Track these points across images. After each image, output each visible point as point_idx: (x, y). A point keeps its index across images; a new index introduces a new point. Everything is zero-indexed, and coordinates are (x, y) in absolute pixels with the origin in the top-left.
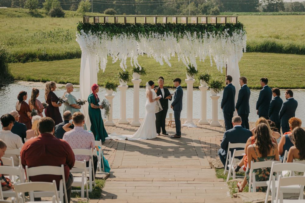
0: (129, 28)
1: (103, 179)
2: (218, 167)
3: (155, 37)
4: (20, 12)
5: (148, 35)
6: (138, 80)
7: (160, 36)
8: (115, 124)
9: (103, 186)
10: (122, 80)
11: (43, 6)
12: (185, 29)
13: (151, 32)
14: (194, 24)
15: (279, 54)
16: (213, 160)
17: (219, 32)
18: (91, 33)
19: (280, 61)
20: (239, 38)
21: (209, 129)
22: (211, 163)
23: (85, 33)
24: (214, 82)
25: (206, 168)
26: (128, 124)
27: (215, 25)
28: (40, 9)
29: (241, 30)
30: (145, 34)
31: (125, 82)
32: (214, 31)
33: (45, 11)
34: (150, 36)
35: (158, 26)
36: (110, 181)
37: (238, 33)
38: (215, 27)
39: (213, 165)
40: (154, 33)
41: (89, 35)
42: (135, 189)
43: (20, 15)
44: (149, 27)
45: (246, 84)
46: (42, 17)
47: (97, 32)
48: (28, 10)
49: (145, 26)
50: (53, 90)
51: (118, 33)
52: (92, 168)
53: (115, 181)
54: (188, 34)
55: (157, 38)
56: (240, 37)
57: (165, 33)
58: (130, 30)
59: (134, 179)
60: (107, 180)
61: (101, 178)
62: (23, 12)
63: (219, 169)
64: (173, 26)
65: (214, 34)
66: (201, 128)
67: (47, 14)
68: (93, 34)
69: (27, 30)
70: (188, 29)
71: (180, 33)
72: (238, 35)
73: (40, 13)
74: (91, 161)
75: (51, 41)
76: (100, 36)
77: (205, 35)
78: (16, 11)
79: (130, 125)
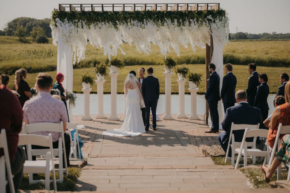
0: (107, 16)
1: (79, 167)
2: (215, 155)
3: (134, 25)
4: (11, 40)
5: (127, 23)
6: (115, 73)
7: (139, 24)
8: (93, 118)
9: (78, 175)
10: (98, 74)
11: (31, 34)
12: (165, 16)
13: (130, 19)
14: (175, 11)
15: (237, 65)
16: (207, 148)
17: (200, 19)
18: (67, 21)
19: (239, 71)
20: (222, 26)
21: (189, 122)
22: (205, 151)
23: (61, 22)
24: (192, 75)
25: (199, 157)
26: (106, 118)
27: (196, 12)
28: (28, 37)
29: (223, 17)
30: (123, 22)
31: (103, 76)
32: (196, 19)
33: (32, 38)
34: (129, 24)
35: (137, 14)
36: (88, 169)
37: (221, 20)
38: (197, 14)
39: (209, 152)
40: (133, 20)
41: (65, 23)
42: (121, 179)
43: (11, 42)
44: (127, 14)
45: (232, 71)
46: (29, 43)
47: (73, 20)
48: (18, 38)
49: (123, 14)
50: (24, 78)
51: (96, 21)
52: (63, 150)
53: (94, 169)
54: (169, 21)
55: (136, 26)
56: (222, 24)
57: (145, 20)
58: (107, 18)
59: (118, 167)
60: (83, 168)
61: (76, 166)
62: (13, 40)
63: (216, 157)
64: (152, 13)
65: (195, 21)
66: (180, 121)
67: (33, 41)
68: (69, 23)
69: (15, 51)
70: (168, 16)
71: (160, 21)
72: (220, 22)
73: (28, 40)
74: (61, 141)
75: (35, 57)
76: (76, 25)
77: (187, 23)
78: (8, 39)
79: (108, 119)
